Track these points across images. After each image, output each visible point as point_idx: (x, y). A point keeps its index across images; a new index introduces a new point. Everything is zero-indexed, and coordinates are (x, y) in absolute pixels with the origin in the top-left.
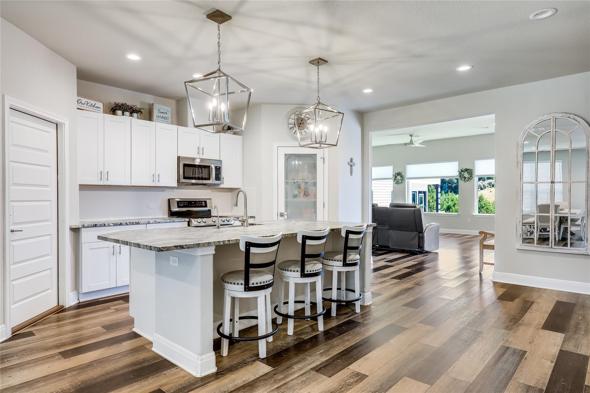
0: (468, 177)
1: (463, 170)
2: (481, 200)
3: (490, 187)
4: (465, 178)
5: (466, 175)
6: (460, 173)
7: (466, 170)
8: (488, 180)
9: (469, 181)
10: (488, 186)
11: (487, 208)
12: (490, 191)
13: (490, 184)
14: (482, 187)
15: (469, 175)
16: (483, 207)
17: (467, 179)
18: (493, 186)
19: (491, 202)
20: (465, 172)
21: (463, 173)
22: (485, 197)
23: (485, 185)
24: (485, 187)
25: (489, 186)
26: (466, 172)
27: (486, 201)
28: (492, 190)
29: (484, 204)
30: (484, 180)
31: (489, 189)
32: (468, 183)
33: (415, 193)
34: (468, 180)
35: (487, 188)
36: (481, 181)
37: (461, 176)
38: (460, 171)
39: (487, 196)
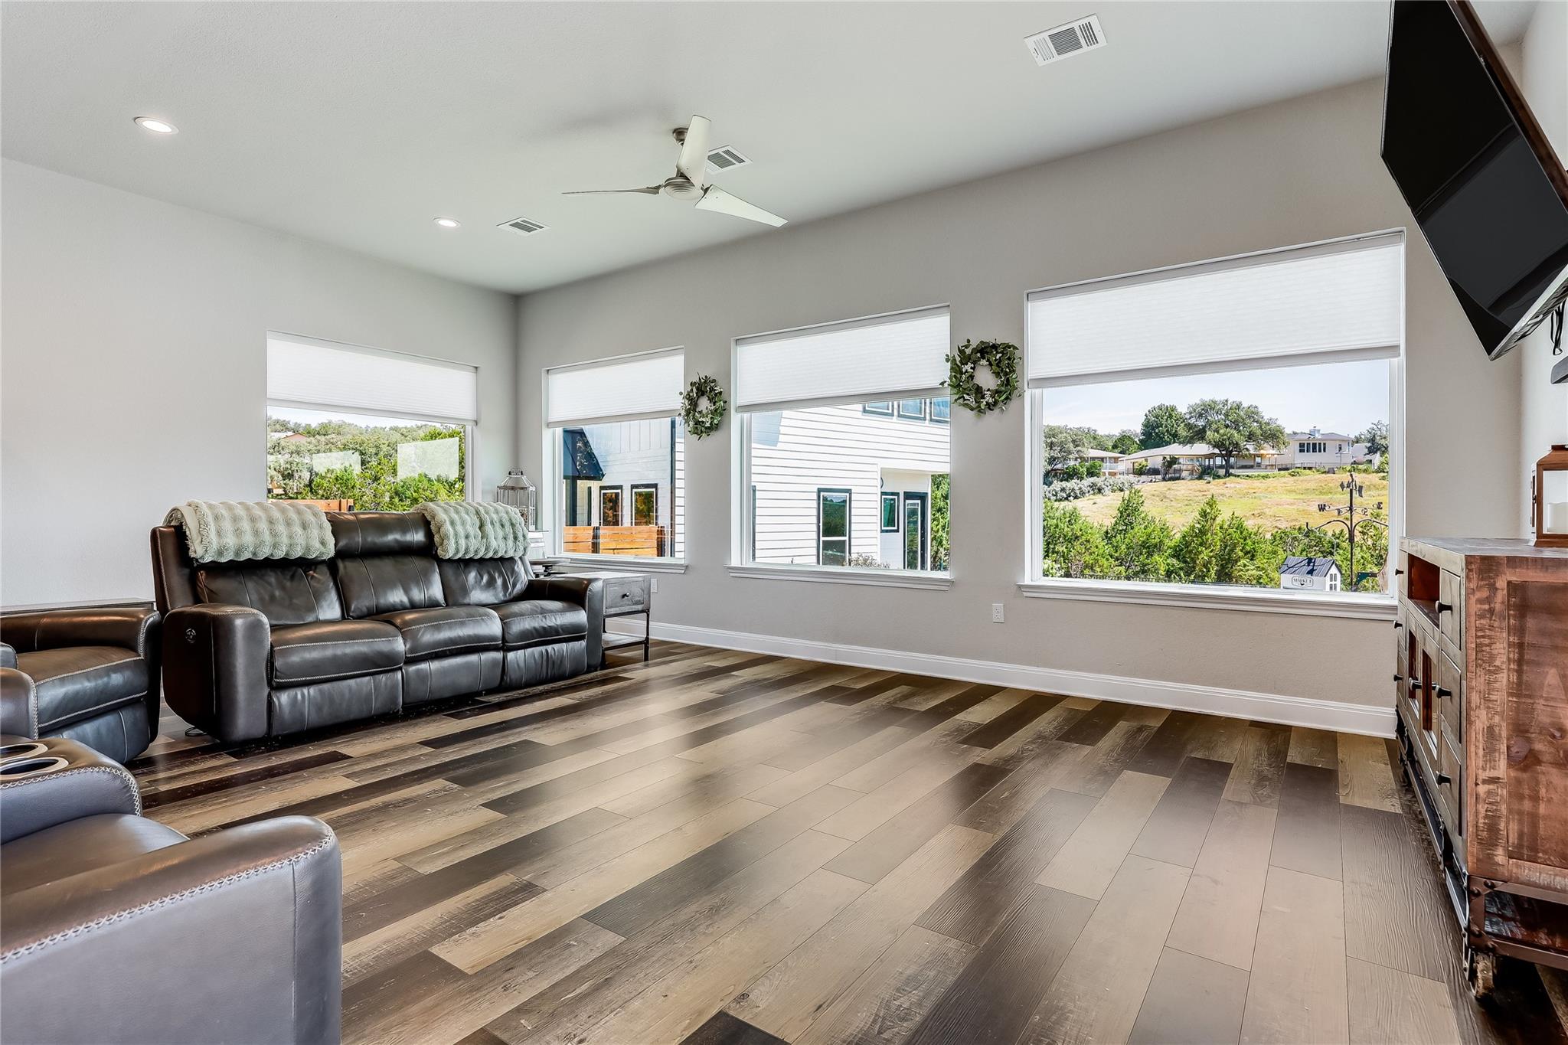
0: (993, 387)
1: (968, 351)
2: (1073, 521)
3: (1094, 494)
4: (979, 391)
5: (986, 378)
6: (956, 370)
7: (984, 350)
8: (1090, 479)
9: (997, 411)
10: (1089, 492)
11: (1088, 541)
12: (1092, 502)
13: (1093, 486)
14: (1078, 492)
15: (997, 375)
16: (1077, 538)
17: (988, 399)
18: (1100, 490)
19: (1096, 524)
20: (979, 359)
21: (968, 367)
22: (1082, 513)
23: (1084, 489)
24: (1083, 494)
25: (1092, 492)
26: (984, 362)
27: (1085, 524)
28: (1098, 501)
29: (1081, 530)
30: (1082, 478)
31: (1092, 497)
32: (991, 417)
33: (896, 497)
34: (996, 403)
35: (1087, 495)
36: (1076, 480)
37: (959, 385)
38: (958, 359)
39: (1087, 513)
